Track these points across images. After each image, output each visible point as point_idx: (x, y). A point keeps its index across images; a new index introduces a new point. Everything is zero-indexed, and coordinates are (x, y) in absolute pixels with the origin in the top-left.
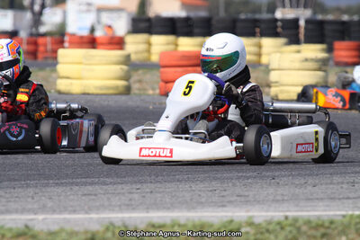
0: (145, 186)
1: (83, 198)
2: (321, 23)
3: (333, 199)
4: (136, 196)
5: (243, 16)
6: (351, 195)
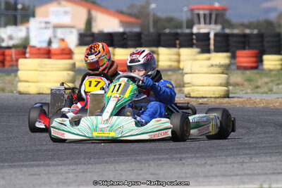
0: (79, 166)
1: (30, 177)
2: (227, 36)
3: (225, 176)
4: (71, 175)
5: (167, 31)
6: (240, 173)
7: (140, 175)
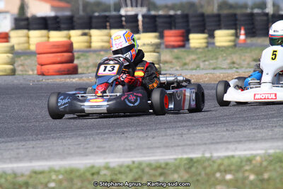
0: (28, 142)
4: (22, 151)
5: (97, 14)
6: (180, 143)
7: (87, 148)
